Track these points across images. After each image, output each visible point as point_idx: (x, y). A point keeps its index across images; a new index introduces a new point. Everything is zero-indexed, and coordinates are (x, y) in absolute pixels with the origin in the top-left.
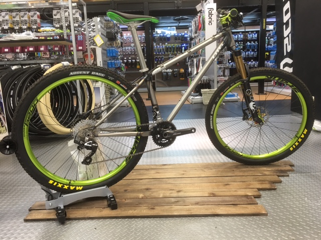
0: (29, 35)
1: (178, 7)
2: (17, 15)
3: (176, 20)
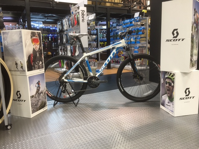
1: (53, 7)
3: (46, 17)
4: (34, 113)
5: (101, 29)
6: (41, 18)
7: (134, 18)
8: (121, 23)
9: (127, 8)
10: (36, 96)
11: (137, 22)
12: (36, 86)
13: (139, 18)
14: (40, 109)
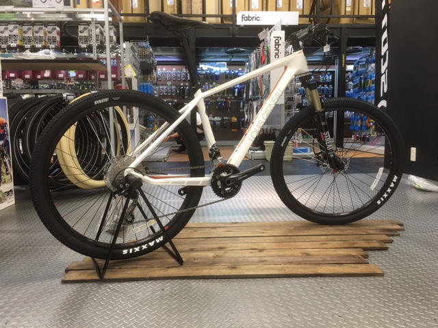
0: (49, 54)
1: (234, 35)
2: (29, 29)
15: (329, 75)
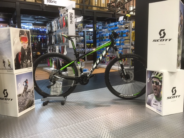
3: (35, 19)
4: (21, 112)
5: (88, 32)
6: (31, 20)
7: (119, 21)
8: (107, 26)
9: (112, 13)
10: (23, 95)
11: (121, 25)
12: (23, 85)
13: (123, 22)
14: (27, 108)
15: (82, 33)
